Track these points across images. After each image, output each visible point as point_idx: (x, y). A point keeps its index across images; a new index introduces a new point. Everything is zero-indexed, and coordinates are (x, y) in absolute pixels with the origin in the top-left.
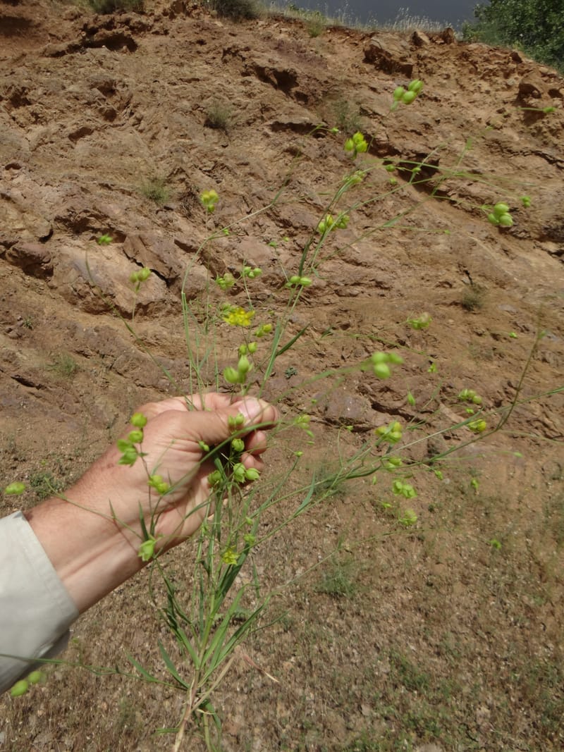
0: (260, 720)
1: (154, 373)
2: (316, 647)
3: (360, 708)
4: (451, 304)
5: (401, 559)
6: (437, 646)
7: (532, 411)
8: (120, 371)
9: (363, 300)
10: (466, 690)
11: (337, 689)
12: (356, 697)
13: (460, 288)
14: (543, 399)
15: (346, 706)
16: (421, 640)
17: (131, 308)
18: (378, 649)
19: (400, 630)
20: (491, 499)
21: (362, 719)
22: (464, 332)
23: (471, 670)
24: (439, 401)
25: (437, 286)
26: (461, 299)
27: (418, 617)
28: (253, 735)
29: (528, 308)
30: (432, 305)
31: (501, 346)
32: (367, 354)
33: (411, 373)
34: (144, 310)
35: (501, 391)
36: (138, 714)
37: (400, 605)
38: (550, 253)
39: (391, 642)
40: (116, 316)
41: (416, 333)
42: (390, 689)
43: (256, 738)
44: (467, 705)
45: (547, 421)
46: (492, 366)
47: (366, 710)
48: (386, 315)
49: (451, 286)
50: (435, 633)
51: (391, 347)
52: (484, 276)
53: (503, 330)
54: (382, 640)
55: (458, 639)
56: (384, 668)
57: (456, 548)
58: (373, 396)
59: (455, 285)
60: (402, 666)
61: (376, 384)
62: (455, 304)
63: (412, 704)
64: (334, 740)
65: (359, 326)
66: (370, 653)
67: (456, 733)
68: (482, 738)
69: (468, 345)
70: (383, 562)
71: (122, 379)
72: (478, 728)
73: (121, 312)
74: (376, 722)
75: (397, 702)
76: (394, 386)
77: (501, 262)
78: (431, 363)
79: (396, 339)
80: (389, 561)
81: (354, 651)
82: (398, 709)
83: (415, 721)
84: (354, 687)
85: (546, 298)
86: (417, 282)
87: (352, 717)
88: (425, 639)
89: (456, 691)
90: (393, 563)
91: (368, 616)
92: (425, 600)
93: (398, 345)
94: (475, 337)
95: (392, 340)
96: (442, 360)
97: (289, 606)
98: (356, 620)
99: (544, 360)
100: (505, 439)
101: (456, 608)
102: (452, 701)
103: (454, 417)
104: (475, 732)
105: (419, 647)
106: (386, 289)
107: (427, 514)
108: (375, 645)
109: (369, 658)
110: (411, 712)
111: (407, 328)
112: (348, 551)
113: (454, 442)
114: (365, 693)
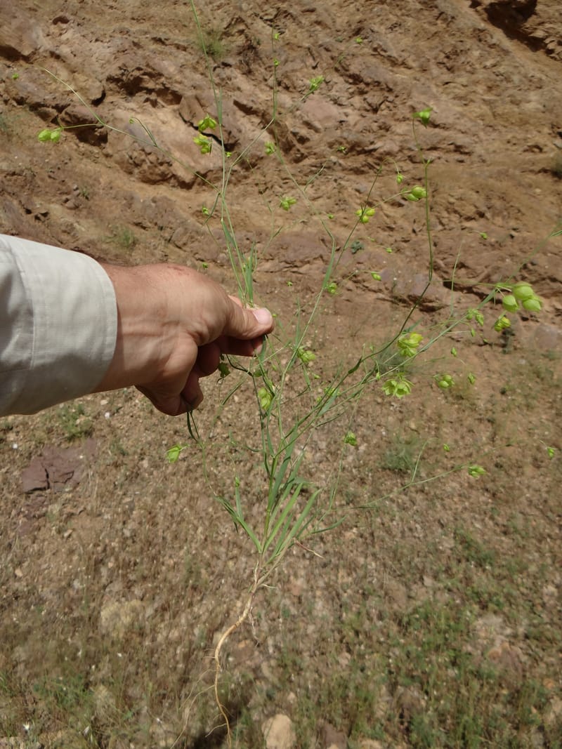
0: (321, 584)
1: (214, 247)
2: (379, 520)
3: (421, 579)
4: (539, 172)
5: (469, 440)
6: (504, 526)
8: (180, 244)
9: (440, 167)
10: (533, 568)
11: (399, 561)
12: (419, 569)
13: (552, 151)
15: (409, 576)
16: (487, 519)
17: (188, 178)
18: (442, 526)
19: (465, 509)
21: (424, 590)
22: (552, 203)
23: (539, 550)
24: (518, 278)
25: (525, 151)
26: (553, 165)
27: (485, 498)
28: (314, 597)
30: (517, 172)
32: (440, 227)
33: (489, 248)
34: (203, 179)
36: (203, 571)
37: (466, 485)
39: (456, 519)
40: (174, 186)
41: (498, 204)
42: (453, 563)
43: (317, 600)
44: (533, 583)
47: (428, 581)
48: (464, 183)
49: (541, 150)
50: (503, 513)
51: (469, 219)
54: (447, 517)
55: (526, 520)
56: (448, 544)
57: (529, 432)
58: (446, 272)
59: (545, 149)
60: (466, 542)
61: (449, 260)
62: (545, 171)
63: (475, 578)
64: (395, 606)
65: (433, 196)
66: (434, 528)
67: (521, 608)
68: (547, 615)
69: (555, 218)
70: (450, 442)
71: (182, 252)
72: (543, 605)
73: (178, 181)
74: (439, 594)
75: (461, 576)
76: (470, 263)
78: (512, 237)
79: (474, 210)
80: (456, 442)
81: (417, 526)
82: (461, 582)
83: (478, 594)
84: (417, 560)
86: (502, 146)
87: (414, 587)
88: (492, 518)
89: (523, 569)
90: (461, 443)
91: (432, 493)
92: (493, 481)
93: (477, 217)
95: (470, 210)
96: (525, 234)
97: (351, 481)
98: (419, 497)
101: (525, 490)
102: (518, 578)
104: (540, 608)
105: (485, 525)
106: (466, 153)
107: (499, 397)
108: (439, 521)
109: (432, 533)
110: (475, 585)
111: (488, 198)
112: (413, 430)
113: (531, 323)
114: (428, 565)
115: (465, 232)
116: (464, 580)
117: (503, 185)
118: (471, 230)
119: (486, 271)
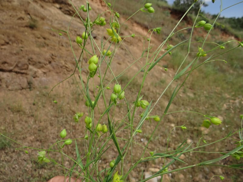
5: (26, 125)
7: (62, 63)
13: (27, 20)
14: (64, 59)
18: (26, 161)
19: (32, 151)
20: (55, 95)
22: (32, 37)
24: (28, 64)
25: (18, 19)
26: (29, 24)
27: (38, 143)
29: (54, 28)
30: (17, 27)
31: (47, 42)
33: (14, 55)
35: (50, 58)
37: (30, 142)
38: (57, 8)
39: (30, 156)
41: (13, 39)
42: (34, 172)
45: (67, 66)
46: (46, 49)
49: (23, 19)
50: (45, 146)
51: (3, 45)
52: (36, 15)
53: (47, 35)
54: (26, 157)
56: (30, 166)
57: (46, 115)
59: (25, 19)
60: (36, 162)
62: (26, 26)
63: (43, 173)
66: (23, 163)
69: (35, 42)
70: (20, 129)
75: (38, 175)
76: (8, 61)
77: (41, 10)
78: (22, 50)
79: (4, 41)
80: (22, 128)
81: (16, 166)
85: (59, 24)
86: (8, 18)
91: (18, 151)
92: (39, 136)
93: (6, 44)
94: (37, 39)
95: (2, 42)
96: (26, 49)
98: (14, 154)
99: (62, 46)
100: (54, 74)
101: (50, 135)
103: (35, 69)
107: (33, 106)
108: (24, 160)
109: (23, 165)
110: (43, 176)
111: (8, 37)
112: (3, 130)
113: (37, 78)
114: (24, 178)
115: (3, 50)
116: (39, 176)
117: (13, 32)
118: (5, 49)
119: (15, 64)
